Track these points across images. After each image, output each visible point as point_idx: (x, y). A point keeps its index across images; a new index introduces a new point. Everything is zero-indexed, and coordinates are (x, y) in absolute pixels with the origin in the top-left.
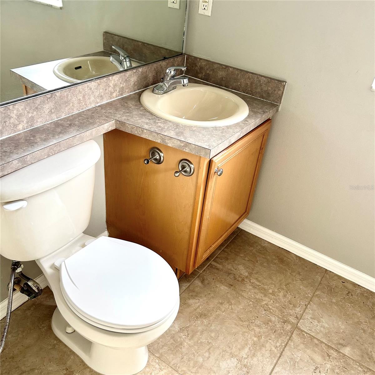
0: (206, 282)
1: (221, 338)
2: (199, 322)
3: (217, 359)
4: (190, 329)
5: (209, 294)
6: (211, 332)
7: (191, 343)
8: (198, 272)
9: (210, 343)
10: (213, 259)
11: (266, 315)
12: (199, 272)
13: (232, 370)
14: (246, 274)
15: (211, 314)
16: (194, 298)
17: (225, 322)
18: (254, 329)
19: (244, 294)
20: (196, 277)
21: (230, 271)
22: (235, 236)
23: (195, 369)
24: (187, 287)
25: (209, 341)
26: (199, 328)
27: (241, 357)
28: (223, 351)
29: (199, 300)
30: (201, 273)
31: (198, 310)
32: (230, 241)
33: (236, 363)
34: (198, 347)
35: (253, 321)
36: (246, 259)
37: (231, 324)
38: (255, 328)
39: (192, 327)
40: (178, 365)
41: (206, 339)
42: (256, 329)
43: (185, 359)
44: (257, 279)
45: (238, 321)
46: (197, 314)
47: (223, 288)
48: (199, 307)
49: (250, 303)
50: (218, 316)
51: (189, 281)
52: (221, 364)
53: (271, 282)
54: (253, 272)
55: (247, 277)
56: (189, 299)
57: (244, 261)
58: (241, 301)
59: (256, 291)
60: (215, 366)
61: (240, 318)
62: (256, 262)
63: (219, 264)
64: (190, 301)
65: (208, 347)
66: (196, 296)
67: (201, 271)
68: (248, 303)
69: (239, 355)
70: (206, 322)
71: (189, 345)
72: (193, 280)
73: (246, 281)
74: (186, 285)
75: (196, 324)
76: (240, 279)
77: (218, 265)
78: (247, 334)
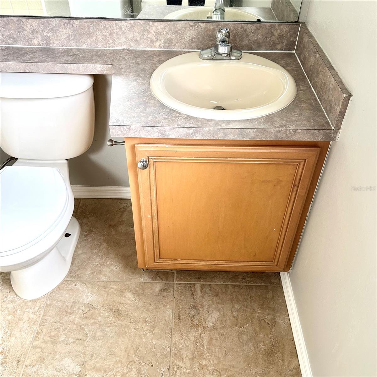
0: (165, 293)
1: (99, 343)
2: (107, 314)
3: (70, 353)
4: (93, 311)
5: (151, 304)
6: (101, 331)
7: (77, 321)
8: (174, 279)
9: (86, 335)
10: (205, 283)
11: (162, 373)
12: (174, 281)
13: (63, 373)
14: (210, 325)
15: (124, 319)
16: (134, 294)
17: (123, 337)
18: (132, 369)
19: (176, 337)
20: (164, 282)
21: (200, 306)
22: (263, 284)
23: (49, 339)
24: (145, 281)
25: (88, 335)
26: (99, 318)
27: (85, 374)
28: (84, 354)
29: (135, 300)
30: (174, 283)
31: (122, 306)
32: (250, 284)
33: (75, 372)
34: (76, 329)
35: (143, 364)
36: (235, 314)
37: (123, 344)
38: (134, 370)
39: (97, 312)
40: (45, 323)
41: (89, 330)
42: (132, 372)
43: (56, 325)
44: (211, 338)
45: (132, 348)
46: (116, 307)
47: (169, 312)
48: (126, 304)
49: (168, 349)
50: (127, 326)
51: (153, 279)
52: (66, 359)
53: (220, 356)
54: (219, 330)
55: (205, 327)
56: (130, 291)
57: (229, 312)
58: (162, 338)
59: (192, 347)
60: (61, 355)
61: (137, 349)
62: (239, 325)
63: (201, 291)
64: (128, 293)
65: (80, 337)
66: (139, 295)
67: (177, 282)
68: (166, 347)
69: (87, 371)
70: (112, 319)
71: (74, 320)
72: (157, 282)
73: (198, 330)
74: (146, 280)
75: (102, 313)
76: (196, 322)
77: (199, 292)
78: (120, 366)
